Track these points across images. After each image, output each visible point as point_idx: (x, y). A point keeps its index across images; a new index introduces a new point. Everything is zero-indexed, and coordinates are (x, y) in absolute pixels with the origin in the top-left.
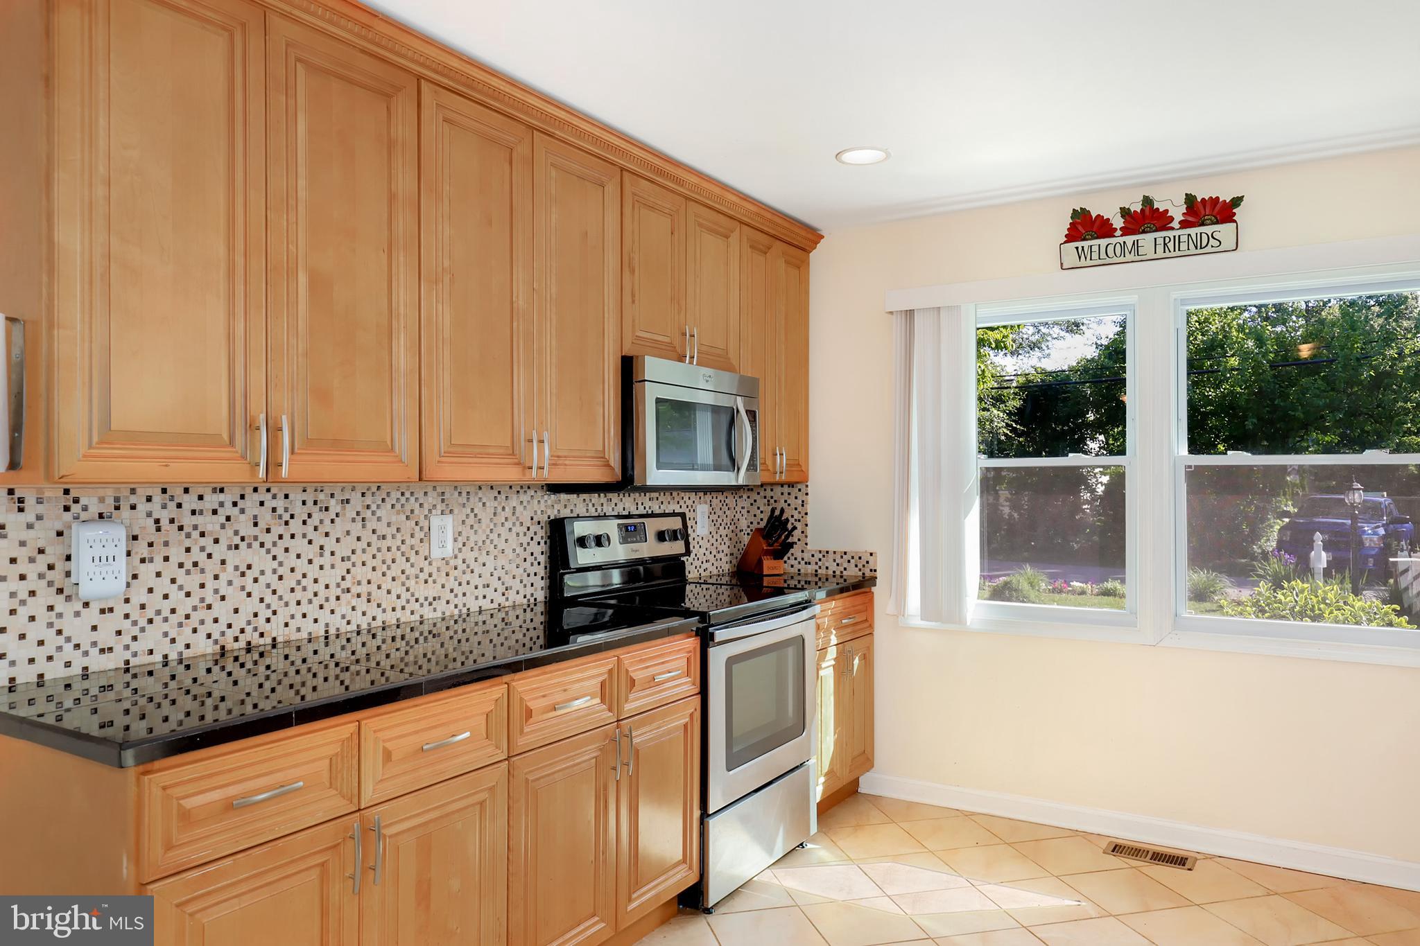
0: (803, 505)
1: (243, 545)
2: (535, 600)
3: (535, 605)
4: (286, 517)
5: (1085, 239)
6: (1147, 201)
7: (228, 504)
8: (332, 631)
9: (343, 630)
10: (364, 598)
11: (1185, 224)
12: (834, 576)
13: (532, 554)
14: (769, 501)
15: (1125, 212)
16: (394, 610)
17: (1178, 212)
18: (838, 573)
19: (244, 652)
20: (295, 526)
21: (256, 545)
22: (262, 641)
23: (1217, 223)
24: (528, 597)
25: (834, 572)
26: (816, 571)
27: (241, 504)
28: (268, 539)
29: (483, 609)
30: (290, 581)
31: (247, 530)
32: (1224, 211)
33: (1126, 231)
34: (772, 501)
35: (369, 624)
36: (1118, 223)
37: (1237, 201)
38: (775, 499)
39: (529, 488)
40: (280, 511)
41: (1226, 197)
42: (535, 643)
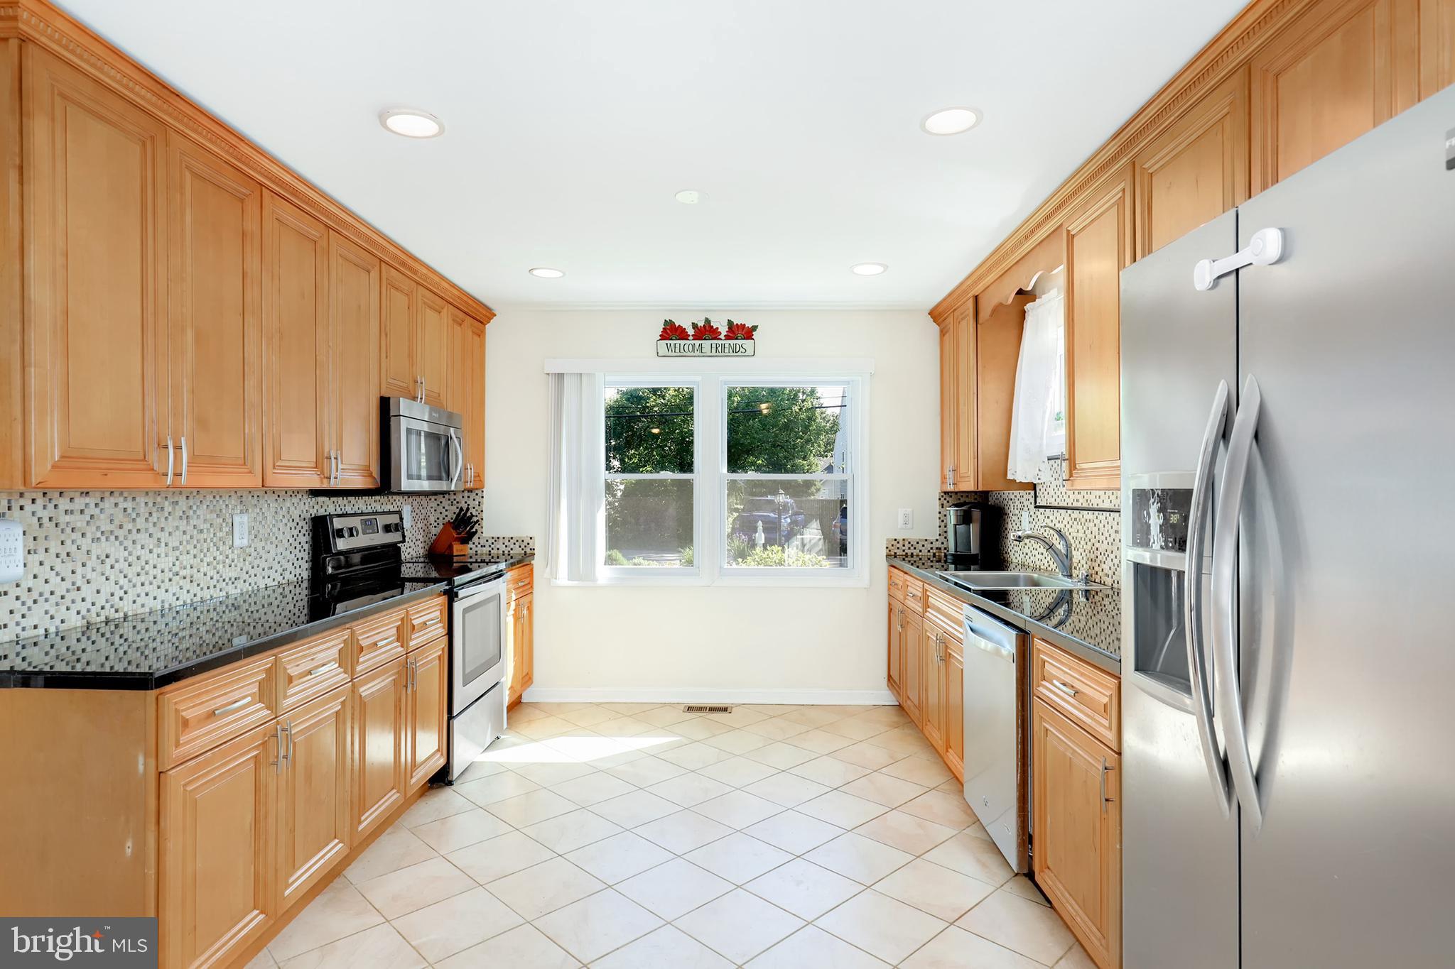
0: (479, 505)
1: (103, 539)
2: (302, 578)
3: (302, 582)
4: (134, 516)
5: (671, 339)
6: (707, 321)
7: (92, 506)
8: (167, 606)
9: (174, 605)
10: (188, 580)
11: (727, 337)
12: (504, 555)
13: (300, 543)
14: (452, 502)
15: (695, 326)
16: (208, 588)
17: (724, 330)
18: (506, 552)
19: (104, 624)
20: (140, 522)
21: (112, 538)
22: (117, 615)
23: (744, 339)
24: (298, 575)
25: (503, 552)
26: (490, 551)
27: (101, 505)
28: (121, 533)
29: (268, 586)
30: (137, 569)
31: (106, 527)
32: (747, 333)
33: (696, 337)
34: (455, 502)
35: (192, 600)
36: (691, 332)
37: (755, 328)
38: (457, 500)
39: (298, 493)
40: (129, 511)
41: (749, 325)
42: (301, 613)
